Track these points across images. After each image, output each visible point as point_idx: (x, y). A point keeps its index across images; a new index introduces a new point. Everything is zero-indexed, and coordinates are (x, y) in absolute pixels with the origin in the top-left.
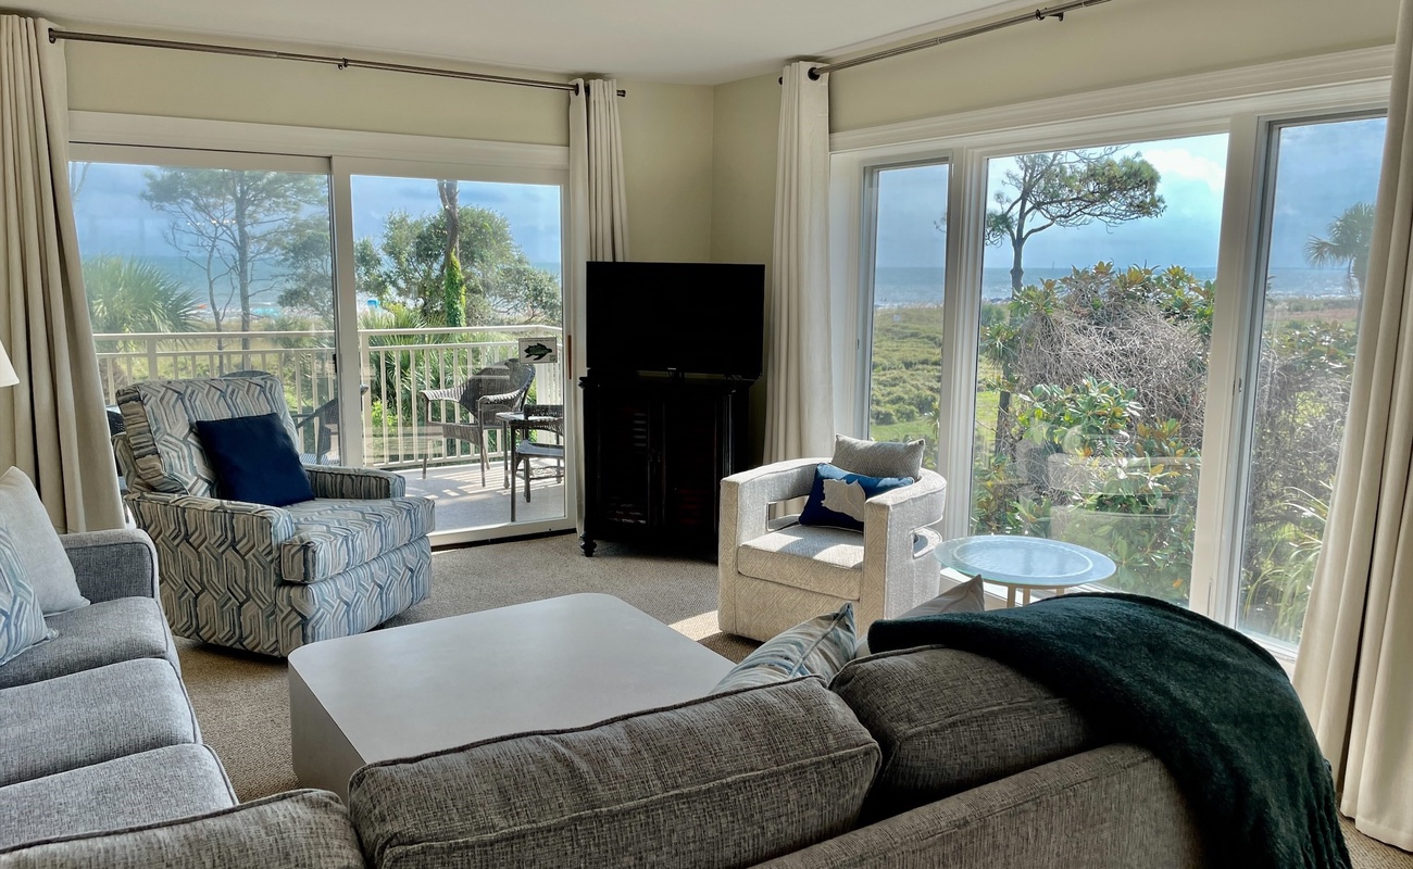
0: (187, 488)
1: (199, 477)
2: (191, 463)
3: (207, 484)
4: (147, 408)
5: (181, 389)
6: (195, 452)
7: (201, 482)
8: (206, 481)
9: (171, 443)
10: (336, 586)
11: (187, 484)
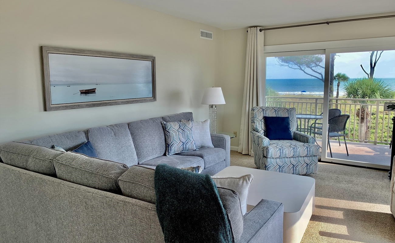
0: (259, 131)
1: (262, 129)
2: (261, 126)
3: (264, 131)
4: (255, 112)
5: (264, 108)
6: (263, 123)
7: (262, 130)
8: (264, 130)
9: (258, 120)
10: (276, 161)
11: (259, 130)
